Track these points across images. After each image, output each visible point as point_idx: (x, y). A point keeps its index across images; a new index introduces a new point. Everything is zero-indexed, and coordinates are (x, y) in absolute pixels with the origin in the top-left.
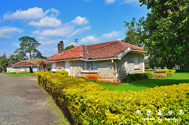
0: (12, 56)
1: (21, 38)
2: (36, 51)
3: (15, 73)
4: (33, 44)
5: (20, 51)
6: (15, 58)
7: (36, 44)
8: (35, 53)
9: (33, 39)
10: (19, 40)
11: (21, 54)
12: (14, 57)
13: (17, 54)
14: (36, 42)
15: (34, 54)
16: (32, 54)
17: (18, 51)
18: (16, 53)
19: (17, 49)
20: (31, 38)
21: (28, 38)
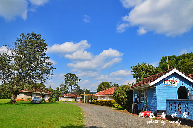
1: (66, 74)
2: (76, 85)
3: (65, 101)
4: (74, 79)
7: (76, 79)
9: (75, 75)
10: (64, 76)
12: (59, 89)
13: (62, 87)
14: (77, 78)
15: (74, 87)
16: (73, 87)
17: (63, 85)
19: (63, 83)
20: (73, 75)
21: (71, 74)
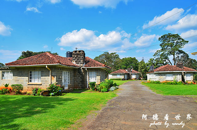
0: (152, 60)
1: (162, 37)
2: (181, 52)
4: (177, 43)
5: (161, 53)
6: (155, 63)
7: (181, 42)
8: (180, 56)
9: (177, 36)
10: (159, 40)
11: (162, 57)
12: (153, 61)
13: (157, 58)
14: (181, 40)
15: (178, 57)
16: (176, 56)
17: (158, 54)
18: (156, 56)
19: (158, 51)
20: (174, 35)
21: (169, 36)
